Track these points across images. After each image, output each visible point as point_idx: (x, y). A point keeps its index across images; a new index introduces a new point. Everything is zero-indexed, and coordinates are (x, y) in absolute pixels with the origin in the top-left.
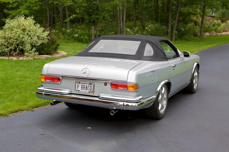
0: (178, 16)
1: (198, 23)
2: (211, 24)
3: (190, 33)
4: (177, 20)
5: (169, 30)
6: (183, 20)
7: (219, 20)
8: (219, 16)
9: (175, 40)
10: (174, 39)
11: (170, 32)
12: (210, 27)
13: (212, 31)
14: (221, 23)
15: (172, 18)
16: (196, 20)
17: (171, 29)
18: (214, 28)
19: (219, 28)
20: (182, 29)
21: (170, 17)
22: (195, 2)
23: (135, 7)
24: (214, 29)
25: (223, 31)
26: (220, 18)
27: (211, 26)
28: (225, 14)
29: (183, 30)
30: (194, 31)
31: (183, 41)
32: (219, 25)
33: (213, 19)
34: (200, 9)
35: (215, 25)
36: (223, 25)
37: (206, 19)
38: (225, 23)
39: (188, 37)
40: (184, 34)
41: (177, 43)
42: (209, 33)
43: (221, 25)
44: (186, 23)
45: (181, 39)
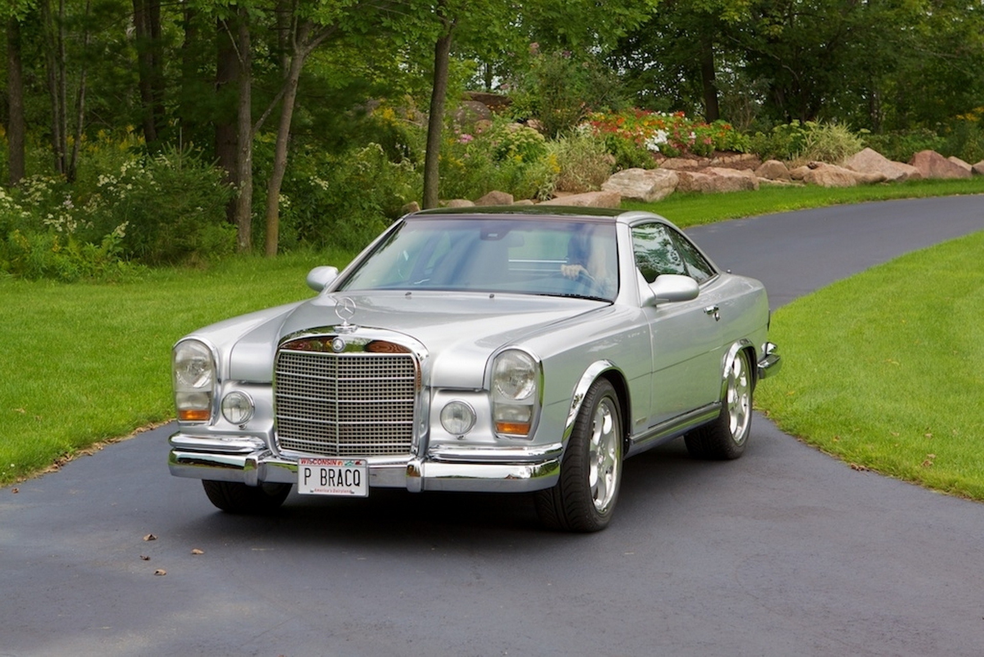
0: (291, 101)
1: (403, 139)
2: (487, 145)
3: (366, 206)
4: (286, 127)
5: (245, 188)
6: (321, 126)
7: (529, 122)
8: (528, 98)
9: (280, 251)
10: (273, 244)
11: (249, 199)
12: (477, 166)
13: (490, 189)
14: (541, 137)
15: (254, 119)
16: (389, 124)
17: (254, 183)
18: (504, 170)
19: (534, 171)
20: (318, 181)
21: (246, 113)
22: (386, 22)
23: (18, 48)
24: (505, 180)
25: (559, 189)
26: (534, 106)
27: (486, 157)
28: (563, 86)
29: (324, 184)
30: (388, 193)
31: (328, 252)
32: (531, 153)
33: (491, 118)
34: (415, 55)
35: (508, 150)
36: (554, 149)
37: (451, 118)
38: (563, 141)
39: (356, 227)
40: (327, 209)
41: (295, 265)
42: (473, 200)
43: (544, 151)
44: (340, 145)
45: (311, 239)
